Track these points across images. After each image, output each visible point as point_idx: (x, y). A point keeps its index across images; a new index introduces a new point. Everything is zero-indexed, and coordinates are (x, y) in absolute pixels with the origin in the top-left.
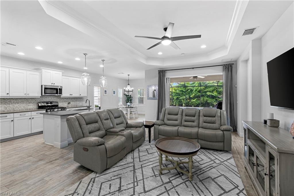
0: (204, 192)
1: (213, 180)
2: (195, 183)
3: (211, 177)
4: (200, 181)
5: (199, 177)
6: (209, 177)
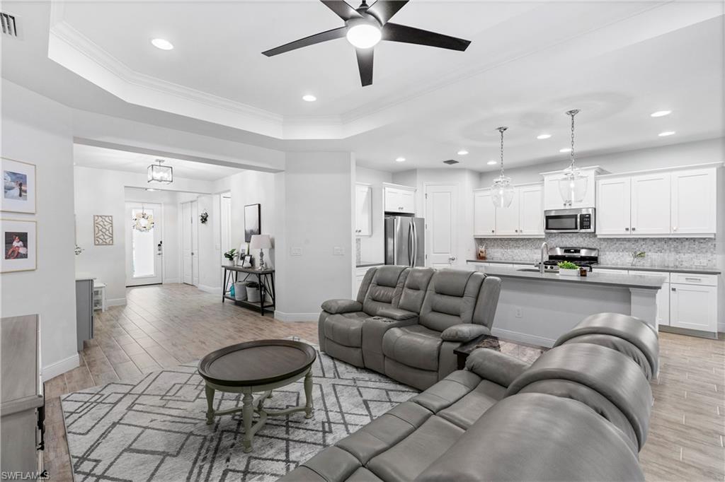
0: (170, 424)
1: (165, 455)
2: (197, 423)
3: (174, 456)
4: (191, 434)
5: (200, 440)
6: (178, 453)
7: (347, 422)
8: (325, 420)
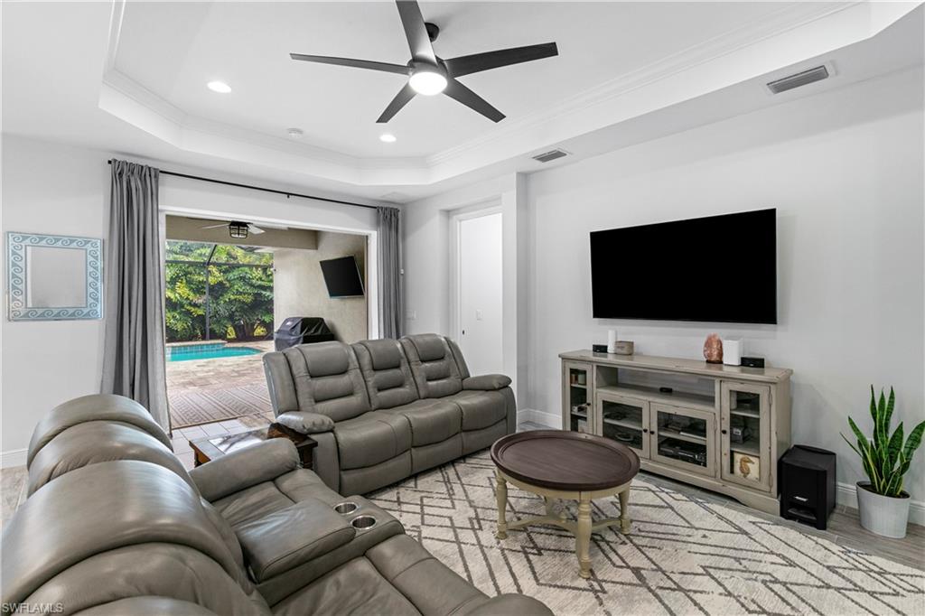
7: (451, 530)
8: (479, 532)
